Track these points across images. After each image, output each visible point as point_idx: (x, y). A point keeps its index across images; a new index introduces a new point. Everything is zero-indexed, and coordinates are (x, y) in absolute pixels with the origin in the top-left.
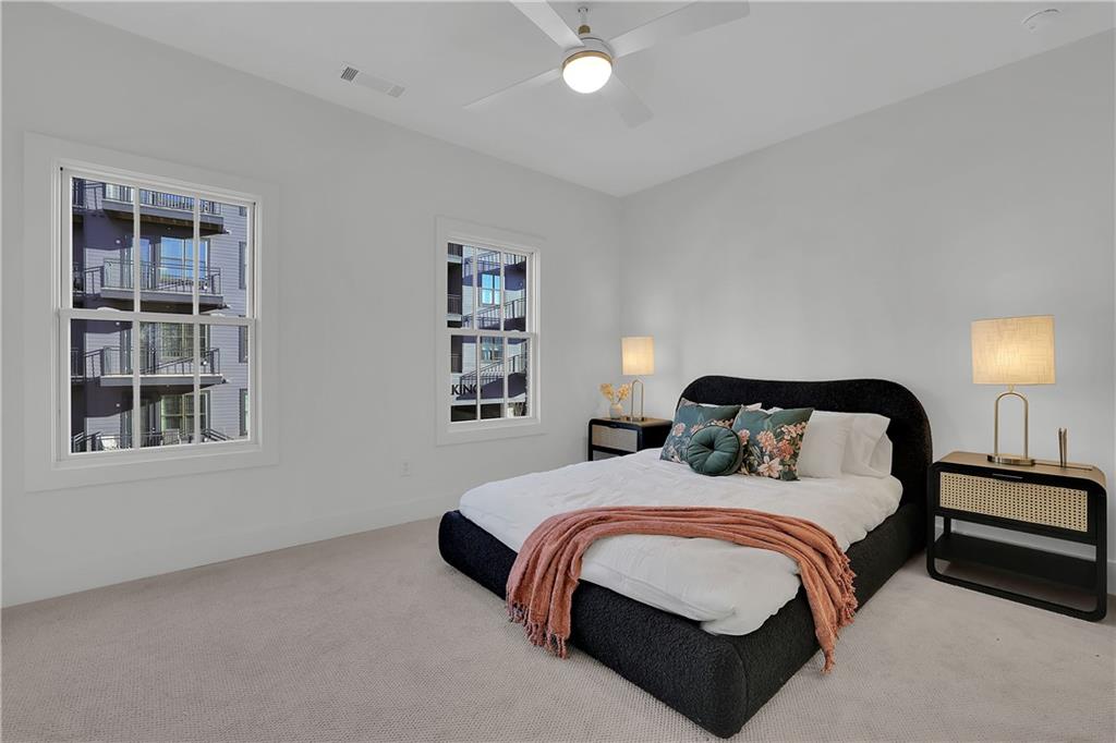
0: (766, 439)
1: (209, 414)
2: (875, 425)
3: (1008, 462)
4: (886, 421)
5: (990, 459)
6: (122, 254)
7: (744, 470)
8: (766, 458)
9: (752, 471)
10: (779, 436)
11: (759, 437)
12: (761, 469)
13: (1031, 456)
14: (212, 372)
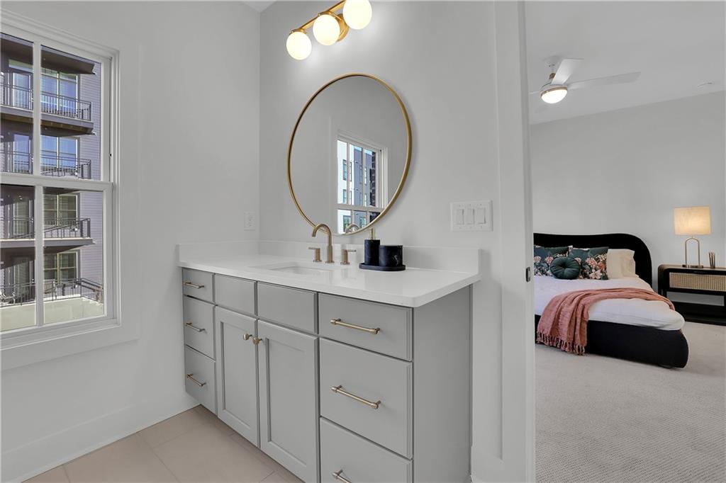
0: (591, 261)
1: (79, 268)
2: (629, 254)
3: (692, 267)
4: (633, 252)
5: (684, 266)
6: (5, 147)
7: (581, 277)
8: (593, 270)
9: (586, 276)
10: (597, 260)
11: (587, 261)
12: (591, 275)
13: (701, 264)
14: (82, 236)
